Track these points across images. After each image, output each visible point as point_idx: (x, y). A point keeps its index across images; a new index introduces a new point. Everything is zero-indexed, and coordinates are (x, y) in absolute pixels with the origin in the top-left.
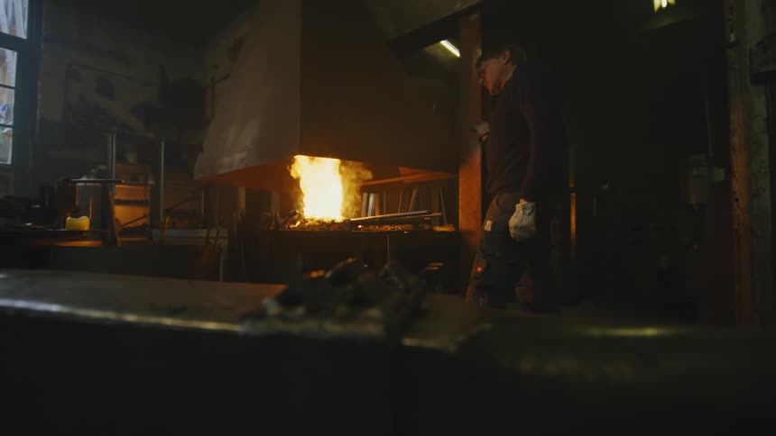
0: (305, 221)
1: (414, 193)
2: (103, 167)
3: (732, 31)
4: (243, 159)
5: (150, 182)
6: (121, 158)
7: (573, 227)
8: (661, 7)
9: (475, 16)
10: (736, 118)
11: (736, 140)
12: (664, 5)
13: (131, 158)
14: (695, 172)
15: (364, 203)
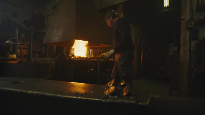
0: (75, 57)
1: (102, 49)
2: (14, 38)
3: (182, 16)
4: (58, 39)
5: (28, 43)
6: (19, 36)
7: (142, 60)
8: (165, 7)
9: (122, 5)
10: (182, 37)
11: (182, 42)
12: (166, 6)
13: (23, 36)
14: (171, 48)
15: (89, 52)
